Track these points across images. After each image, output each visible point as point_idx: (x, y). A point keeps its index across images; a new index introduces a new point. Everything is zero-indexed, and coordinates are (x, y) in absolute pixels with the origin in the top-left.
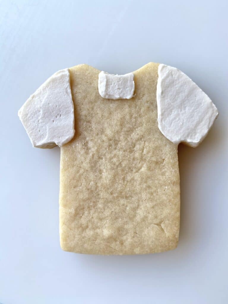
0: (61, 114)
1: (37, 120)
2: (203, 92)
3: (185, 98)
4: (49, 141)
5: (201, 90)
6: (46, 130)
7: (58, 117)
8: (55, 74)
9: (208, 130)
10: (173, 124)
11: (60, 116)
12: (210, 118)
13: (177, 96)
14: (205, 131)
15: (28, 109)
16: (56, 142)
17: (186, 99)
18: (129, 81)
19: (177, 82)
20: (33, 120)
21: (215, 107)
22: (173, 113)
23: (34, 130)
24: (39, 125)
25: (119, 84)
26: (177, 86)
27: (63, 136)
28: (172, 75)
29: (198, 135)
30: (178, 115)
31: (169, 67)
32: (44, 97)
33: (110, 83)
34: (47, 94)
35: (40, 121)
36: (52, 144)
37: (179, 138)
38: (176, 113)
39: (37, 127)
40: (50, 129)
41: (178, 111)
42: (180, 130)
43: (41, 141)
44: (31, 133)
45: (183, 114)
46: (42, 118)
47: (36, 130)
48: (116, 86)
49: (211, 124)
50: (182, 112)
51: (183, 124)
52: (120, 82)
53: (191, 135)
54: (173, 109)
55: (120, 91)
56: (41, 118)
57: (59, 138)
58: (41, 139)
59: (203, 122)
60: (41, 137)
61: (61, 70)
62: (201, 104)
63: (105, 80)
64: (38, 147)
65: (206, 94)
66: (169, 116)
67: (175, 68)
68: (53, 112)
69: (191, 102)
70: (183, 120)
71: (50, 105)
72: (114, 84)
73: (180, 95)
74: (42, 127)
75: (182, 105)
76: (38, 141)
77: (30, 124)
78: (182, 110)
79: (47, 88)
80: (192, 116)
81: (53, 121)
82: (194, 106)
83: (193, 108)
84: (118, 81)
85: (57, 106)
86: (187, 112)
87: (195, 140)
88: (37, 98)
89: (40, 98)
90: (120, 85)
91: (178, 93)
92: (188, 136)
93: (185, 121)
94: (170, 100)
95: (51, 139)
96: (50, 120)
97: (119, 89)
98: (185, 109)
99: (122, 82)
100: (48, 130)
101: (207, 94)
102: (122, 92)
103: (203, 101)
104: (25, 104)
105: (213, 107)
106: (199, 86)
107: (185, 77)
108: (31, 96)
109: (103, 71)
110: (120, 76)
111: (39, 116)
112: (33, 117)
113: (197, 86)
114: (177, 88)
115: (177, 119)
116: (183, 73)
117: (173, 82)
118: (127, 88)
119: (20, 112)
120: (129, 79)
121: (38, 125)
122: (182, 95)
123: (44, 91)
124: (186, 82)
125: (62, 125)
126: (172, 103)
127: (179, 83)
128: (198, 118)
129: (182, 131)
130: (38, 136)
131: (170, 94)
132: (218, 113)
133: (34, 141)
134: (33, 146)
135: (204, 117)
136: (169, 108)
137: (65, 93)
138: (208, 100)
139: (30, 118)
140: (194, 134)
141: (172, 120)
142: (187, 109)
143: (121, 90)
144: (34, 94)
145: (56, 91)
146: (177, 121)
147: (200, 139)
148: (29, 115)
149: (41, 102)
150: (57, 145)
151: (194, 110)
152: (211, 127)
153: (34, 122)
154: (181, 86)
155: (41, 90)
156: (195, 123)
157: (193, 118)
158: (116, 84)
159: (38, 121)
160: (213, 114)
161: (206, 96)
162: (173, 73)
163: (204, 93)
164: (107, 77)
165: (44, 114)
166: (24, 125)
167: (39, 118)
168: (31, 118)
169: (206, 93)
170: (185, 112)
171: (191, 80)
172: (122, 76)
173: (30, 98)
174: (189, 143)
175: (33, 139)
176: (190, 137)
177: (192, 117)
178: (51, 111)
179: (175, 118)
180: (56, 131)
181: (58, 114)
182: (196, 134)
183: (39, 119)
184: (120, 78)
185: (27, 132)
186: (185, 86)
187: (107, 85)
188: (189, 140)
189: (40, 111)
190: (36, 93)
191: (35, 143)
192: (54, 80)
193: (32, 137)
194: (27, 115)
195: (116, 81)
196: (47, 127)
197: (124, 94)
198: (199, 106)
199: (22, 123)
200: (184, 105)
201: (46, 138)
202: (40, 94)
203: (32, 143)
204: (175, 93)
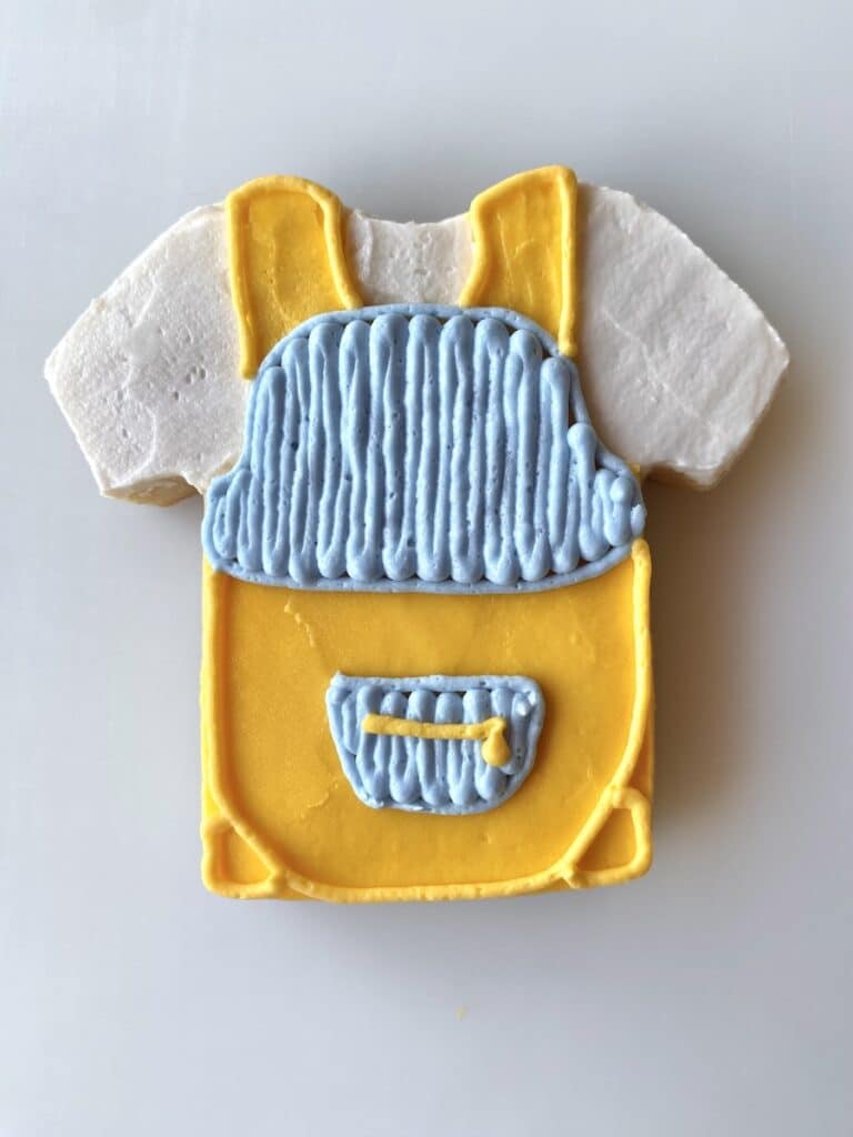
0: (203, 367)
1: (116, 392)
2: (731, 282)
3: (666, 302)
4: (163, 471)
5: (722, 275)
6: (149, 427)
7: (193, 379)
8: (182, 219)
9: (752, 422)
11: (203, 374)
12: (759, 379)
13: (634, 298)
14: (744, 429)
15: (82, 352)
16: (186, 475)
17: (669, 306)
19: (635, 248)
21: (778, 339)
23: (103, 431)
24: (123, 410)
25: (421, 254)
26: (636, 261)
27: (208, 451)
28: (616, 222)
29: (715, 440)
32: (140, 307)
33: (387, 253)
34: (153, 294)
35: (127, 396)
36: (170, 485)
37: (647, 452)
38: (632, 359)
39: (113, 418)
40: (162, 427)
41: (641, 354)
42: (647, 422)
43: (130, 471)
44: (94, 441)
45: (657, 364)
46: (134, 385)
47: (111, 429)
48: (408, 261)
49: (765, 398)
50: (654, 357)
51: (659, 400)
52: (424, 248)
53: (688, 441)
55: (425, 282)
56: (131, 385)
57: (199, 457)
58: (131, 463)
59: (735, 393)
60: (131, 456)
62: (724, 326)
63: (369, 240)
64: (119, 493)
65: (741, 290)
67: (628, 196)
68: (174, 360)
69: (688, 320)
70: (661, 387)
71: (165, 334)
72: (402, 253)
73: (648, 293)
74: (134, 417)
75: (654, 331)
76: (120, 472)
77: (91, 407)
78: (656, 350)
79: (150, 274)
80: (690, 371)
81: (176, 395)
82: (699, 333)
83: (695, 342)
84: (415, 245)
85: (188, 339)
86: (672, 356)
87: (706, 457)
88: (114, 311)
89: (126, 309)
90: (424, 260)
91: (638, 287)
92: (679, 444)
94: (611, 311)
95: (167, 463)
96: (163, 390)
97: (420, 271)
98: (665, 341)
99: (433, 245)
100: (155, 428)
101: (745, 290)
102: (430, 283)
103: (733, 315)
104: (70, 334)
105: (769, 338)
106: (715, 260)
107: (663, 223)
108: (95, 302)
109: (361, 208)
110: (423, 225)
111: (120, 378)
112: (99, 381)
113: (709, 260)
114: (636, 269)
115: (638, 382)
116: (655, 215)
117: (621, 245)
118: (449, 269)
119: (53, 364)
120: (458, 234)
121: (119, 410)
122: (653, 296)
123: (140, 283)
124: (666, 248)
125: (209, 409)
126: (619, 322)
127: (641, 248)
128: (713, 377)
129: (655, 427)
130: (119, 451)
131: (611, 288)
132: (786, 363)
133: (103, 474)
134: (102, 488)
135: (737, 375)
138: (751, 312)
140: (699, 440)
141: (620, 387)
142: (673, 346)
143: (429, 273)
144: (101, 297)
145: (185, 284)
146: (639, 390)
147: (725, 459)
148: (85, 374)
149: (131, 325)
150: (192, 488)
151: (696, 353)
152: (763, 412)
153: (105, 400)
154: (653, 259)
155: (129, 281)
156: (703, 395)
157: (696, 379)
158: (408, 253)
159: (120, 396)
160: (769, 360)
161: (744, 296)
163: (733, 285)
164: (374, 231)
165: (143, 370)
166: (65, 413)
167: (124, 385)
168: (94, 382)
169: (741, 286)
170: (668, 356)
171: (684, 236)
172: (431, 224)
173: (92, 309)
174: (682, 474)
175: (99, 465)
176: (684, 449)
177: (692, 376)
178: (168, 359)
179: (628, 381)
180: (185, 431)
181: (194, 370)
182: (706, 437)
183: (123, 387)
184: (424, 235)
185: (78, 439)
186: (665, 259)
187: (378, 258)
188: (681, 463)
189: (125, 360)
190: (112, 292)
191: (107, 481)
192: (177, 244)
193: (97, 456)
194: (80, 373)
195: (412, 244)
196: (154, 417)
197: (439, 292)
198: (716, 336)
199: (60, 403)
200: (662, 330)
201: (149, 460)
202: (124, 295)
203: (98, 479)
204: (627, 284)
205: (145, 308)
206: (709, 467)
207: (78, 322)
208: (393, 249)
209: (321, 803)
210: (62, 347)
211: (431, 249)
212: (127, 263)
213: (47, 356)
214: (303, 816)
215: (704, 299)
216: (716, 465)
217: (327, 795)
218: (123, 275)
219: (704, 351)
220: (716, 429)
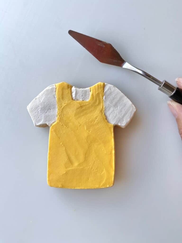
1: (37, 112)
3: (117, 101)
4: (44, 123)
5: (126, 97)
6: (42, 117)
7: (49, 110)
8: (48, 87)
10: (111, 115)
11: (50, 109)
12: (131, 112)
13: (113, 101)
14: (129, 120)
15: (33, 106)
16: (47, 124)
18: (88, 92)
19: (113, 93)
20: (35, 111)
21: (134, 107)
22: (111, 109)
23: (35, 117)
24: (38, 114)
25: (82, 93)
26: (113, 95)
27: (51, 120)
28: (111, 89)
29: (124, 121)
30: (114, 110)
31: (109, 85)
32: (41, 99)
34: (44, 97)
35: (39, 112)
36: (45, 125)
37: (114, 123)
39: (37, 115)
40: (44, 117)
42: (114, 118)
44: (34, 118)
45: (116, 110)
47: (37, 117)
48: (81, 94)
49: (132, 115)
50: (115, 109)
51: (116, 115)
52: (83, 93)
53: (120, 121)
54: (111, 107)
57: (49, 121)
59: (127, 115)
60: (40, 121)
61: (51, 85)
63: (75, 91)
64: (37, 126)
66: (109, 111)
67: (112, 86)
68: (46, 107)
69: (121, 104)
70: (116, 114)
71: (45, 103)
72: (80, 93)
73: (115, 100)
74: (40, 115)
75: (116, 105)
76: (38, 123)
77: (34, 113)
80: (121, 111)
81: (46, 112)
82: (122, 105)
83: (122, 107)
84: (82, 92)
85: (48, 104)
86: (118, 109)
87: (123, 124)
88: (38, 100)
91: (114, 99)
92: (119, 122)
93: (117, 114)
94: (110, 102)
95: (44, 122)
96: (45, 111)
97: (82, 96)
98: (117, 107)
100: (43, 117)
102: (84, 98)
103: (127, 103)
104: (31, 103)
105: (133, 107)
106: (125, 95)
107: (117, 90)
108: (35, 98)
109: (74, 86)
110: (83, 89)
111: (38, 109)
112: (35, 110)
114: (113, 96)
115: (113, 112)
116: (116, 88)
117: (111, 93)
118: (86, 95)
119: (28, 107)
120: (88, 91)
122: (116, 100)
123: (42, 96)
124: (118, 93)
125: (51, 114)
126: (111, 104)
127: (114, 94)
128: (124, 112)
129: (116, 119)
130: (38, 120)
131: (109, 99)
132: (135, 110)
133: (35, 123)
134: (35, 125)
135: (128, 112)
136: (109, 107)
137: (53, 97)
138: (130, 103)
139: (33, 111)
141: (111, 113)
142: (118, 108)
143: (84, 96)
144: (36, 98)
145: (48, 96)
146: (113, 114)
147: (126, 124)
148: (33, 109)
149: (40, 102)
150: (48, 126)
151: (122, 108)
152: (132, 117)
154: (116, 95)
156: (123, 115)
158: (81, 93)
159: (38, 112)
160: (133, 110)
161: (129, 100)
162: (111, 88)
163: (128, 99)
164: (76, 90)
165: (42, 108)
166: (30, 114)
170: (117, 109)
171: (121, 92)
172: (84, 89)
173: (34, 99)
174: (120, 126)
175: (34, 122)
176: (120, 122)
177: (121, 112)
178: (45, 107)
179: (112, 112)
180: (47, 117)
181: (49, 109)
182: (123, 121)
184: (83, 90)
185: (32, 118)
186: (118, 95)
187: (76, 94)
188: (119, 124)
189: (39, 107)
190: (38, 97)
191: (35, 124)
192: (47, 90)
193: (34, 121)
194: (32, 109)
195: (81, 92)
196: (43, 115)
197: (85, 99)
198: (125, 106)
199: (29, 113)
200: (117, 105)
201: (42, 121)
202: (39, 97)
203: (34, 124)
204: (112, 99)
205: (42, 100)
206: (123, 125)
207: (32, 101)
208: (78, 92)
209: (64, 173)
210: (30, 104)
211: (84, 93)
212: (40, 93)
213: (28, 105)
214: (62, 175)
215: (123, 101)
216: (124, 125)
217: (65, 172)
218: (39, 95)
219: (123, 108)
220: (125, 119)
